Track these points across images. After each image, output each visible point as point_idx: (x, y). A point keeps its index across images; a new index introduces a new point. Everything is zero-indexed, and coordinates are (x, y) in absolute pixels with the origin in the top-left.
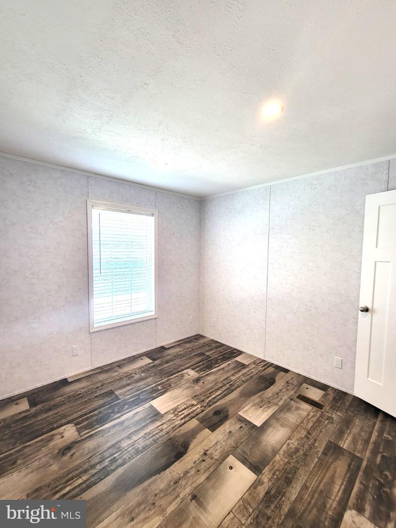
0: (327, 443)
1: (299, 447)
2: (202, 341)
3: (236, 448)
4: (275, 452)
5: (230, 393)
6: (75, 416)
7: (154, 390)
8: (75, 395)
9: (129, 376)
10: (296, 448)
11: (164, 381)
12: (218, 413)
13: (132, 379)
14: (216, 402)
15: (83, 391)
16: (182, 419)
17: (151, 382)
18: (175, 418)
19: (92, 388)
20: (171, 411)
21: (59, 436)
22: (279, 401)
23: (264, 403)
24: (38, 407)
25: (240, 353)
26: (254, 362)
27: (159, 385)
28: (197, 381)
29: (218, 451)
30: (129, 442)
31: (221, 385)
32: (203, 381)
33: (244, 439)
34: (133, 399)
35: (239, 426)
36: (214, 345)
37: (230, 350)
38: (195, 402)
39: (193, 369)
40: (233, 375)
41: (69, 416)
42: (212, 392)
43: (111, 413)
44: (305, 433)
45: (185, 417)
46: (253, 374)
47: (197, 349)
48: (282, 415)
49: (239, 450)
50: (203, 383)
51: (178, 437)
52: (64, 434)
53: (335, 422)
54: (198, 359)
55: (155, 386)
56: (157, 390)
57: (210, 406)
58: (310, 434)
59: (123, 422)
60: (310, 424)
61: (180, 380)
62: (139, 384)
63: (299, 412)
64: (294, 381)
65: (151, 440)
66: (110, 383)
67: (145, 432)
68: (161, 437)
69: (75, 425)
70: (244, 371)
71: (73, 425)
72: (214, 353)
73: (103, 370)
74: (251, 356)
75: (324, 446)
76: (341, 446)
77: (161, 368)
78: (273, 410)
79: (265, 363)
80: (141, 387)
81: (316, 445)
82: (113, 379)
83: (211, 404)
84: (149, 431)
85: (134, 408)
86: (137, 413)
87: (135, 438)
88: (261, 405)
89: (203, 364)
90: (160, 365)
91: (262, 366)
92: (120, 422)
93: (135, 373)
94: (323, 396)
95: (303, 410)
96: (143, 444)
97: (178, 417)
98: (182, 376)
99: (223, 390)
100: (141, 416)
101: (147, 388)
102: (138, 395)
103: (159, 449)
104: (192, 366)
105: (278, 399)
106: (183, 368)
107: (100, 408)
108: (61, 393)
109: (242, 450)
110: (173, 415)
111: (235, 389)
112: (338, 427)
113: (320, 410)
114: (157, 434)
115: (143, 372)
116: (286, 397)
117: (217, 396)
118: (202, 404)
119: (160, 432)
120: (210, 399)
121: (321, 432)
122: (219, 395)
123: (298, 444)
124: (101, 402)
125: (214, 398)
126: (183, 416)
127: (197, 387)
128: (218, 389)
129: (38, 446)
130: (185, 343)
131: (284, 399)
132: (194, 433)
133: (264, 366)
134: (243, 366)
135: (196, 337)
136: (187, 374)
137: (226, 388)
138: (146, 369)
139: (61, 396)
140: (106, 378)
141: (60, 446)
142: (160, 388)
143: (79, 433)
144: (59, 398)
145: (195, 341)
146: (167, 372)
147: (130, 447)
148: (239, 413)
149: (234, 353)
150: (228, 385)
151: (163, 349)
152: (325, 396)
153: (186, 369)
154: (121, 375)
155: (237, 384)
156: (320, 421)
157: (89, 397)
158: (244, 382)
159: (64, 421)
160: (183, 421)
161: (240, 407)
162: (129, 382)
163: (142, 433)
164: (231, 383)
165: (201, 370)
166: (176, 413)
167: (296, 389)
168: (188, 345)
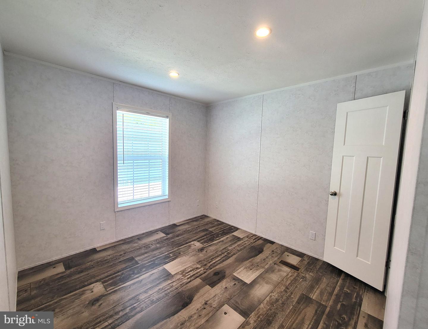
0: (301, 295)
1: (278, 298)
2: (206, 220)
3: (229, 299)
4: (260, 302)
5: (227, 259)
6: (103, 276)
7: (167, 257)
8: (102, 261)
9: (147, 246)
10: (276, 299)
11: (175, 250)
12: (217, 274)
13: (149, 249)
14: (216, 266)
15: (109, 257)
16: (188, 278)
17: (165, 251)
18: (183, 277)
19: (116, 256)
20: (180, 273)
21: (89, 292)
22: (266, 265)
23: (253, 266)
24: (72, 270)
25: (237, 229)
26: (247, 237)
27: (171, 253)
28: (201, 250)
29: (216, 302)
30: (146, 295)
31: (220, 253)
32: (206, 250)
33: (237, 293)
34: (150, 263)
35: (234, 283)
36: (216, 223)
37: (229, 227)
38: (199, 266)
39: (198, 241)
40: (230, 246)
41: (98, 276)
42: (213, 258)
43: (132, 274)
44: (284, 288)
45: (191, 277)
46: (246, 245)
47: (202, 226)
48: (267, 275)
49: (232, 301)
50: (206, 251)
51: (185, 291)
52: (93, 290)
53: (308, 280)
54: (203, 234)
55: (168, 254)
56: (169, 257)
57: (211, 269)
58: (288, 289)
59: (142, 280)
60: (289, 282)
61: (188, 250)
62: (155, 252)
63: (280, 273)
64: (278, 251)
65: (163, 294)
66: (131, 251)
67: (158, 288)
68: (171, 291)
69: (103, 283)
70: (239, 243)
71: (100, 283)
72: (215, 229)
73: (125, 242)
74: (245, 232)
75: (298, 297)
76: (311, 297)
77: (173, 240)
78: (261, 272)
79: (256, 237)
80: (156, 255)
81: (292, 296)
82: (134, 249)
83: (212, 267)
84: (162, 287)
85: (150, 270)
86: (153, 274)
87: (150, 292)
88: (251, 268)
89: (207, 237)
90: (172, 238)
91: (253, 239)
92: (139, 281)
93: (152, 244)
94: (300, 261)
95: (284, 271)
96: (157, 297)
97: (185, 277)
98: (190, 246)
99: (222, 257)
100: (156, 276)
101: (161, 255)
102: (154, 260)
103: (170, 300)
104: (198, 239)
105: (265, 264)
106: (190, 240)
107: (123, 270)
108: (90, 259)
109: (235, 301)
110: (181, 276)
111: (231, 256)
112: (310, 284)
113: (297, 271)
114: (168, 289)
115: (158, 243)
116: (271, 262)
117: (217, 261)
118: (205, 267)
119: (170, 288)
120: (211, 263)
121: (296, 287)
122: (219, 260)
123: (278, 296)
124: (124, 266)
125: (214, 263)
126: (189, 276)
127: (201, 255)
128: (218, 256)
129: (73, 299)
130: (193, 221)
131: (269, 263)
132: (197, 289)
133: (255, 239)
134: (239, 239)
135: (202, 217)
136: (194, 245)
137: (224, 255)
138: (160, 241)
139: (91, 261)
140: (127, 248)
141: (91, 298)
142: (171, 255)
143: (106, 289)
144: (90, 263)
145: (201, 220)
146: (177, 244)
147: (146, 299)
148: (234, 274)
149: (232, 229)
150: (226, 253)
151: (174, 226)
152: (301, 261)
153: (193, 241)
154: (140, 245)
155: (233, 252)
156: (296, 280)
157: (114, 262)
158: (239, 251)
159: (93, 280)
160: (189, 280)
161: (234, 270)
162: (146, 251)
163: (157, 289)
164: (228, 252)
165: (205, 242)
166: (184, 274)
167: (279, 256)
168: (195, 223)
